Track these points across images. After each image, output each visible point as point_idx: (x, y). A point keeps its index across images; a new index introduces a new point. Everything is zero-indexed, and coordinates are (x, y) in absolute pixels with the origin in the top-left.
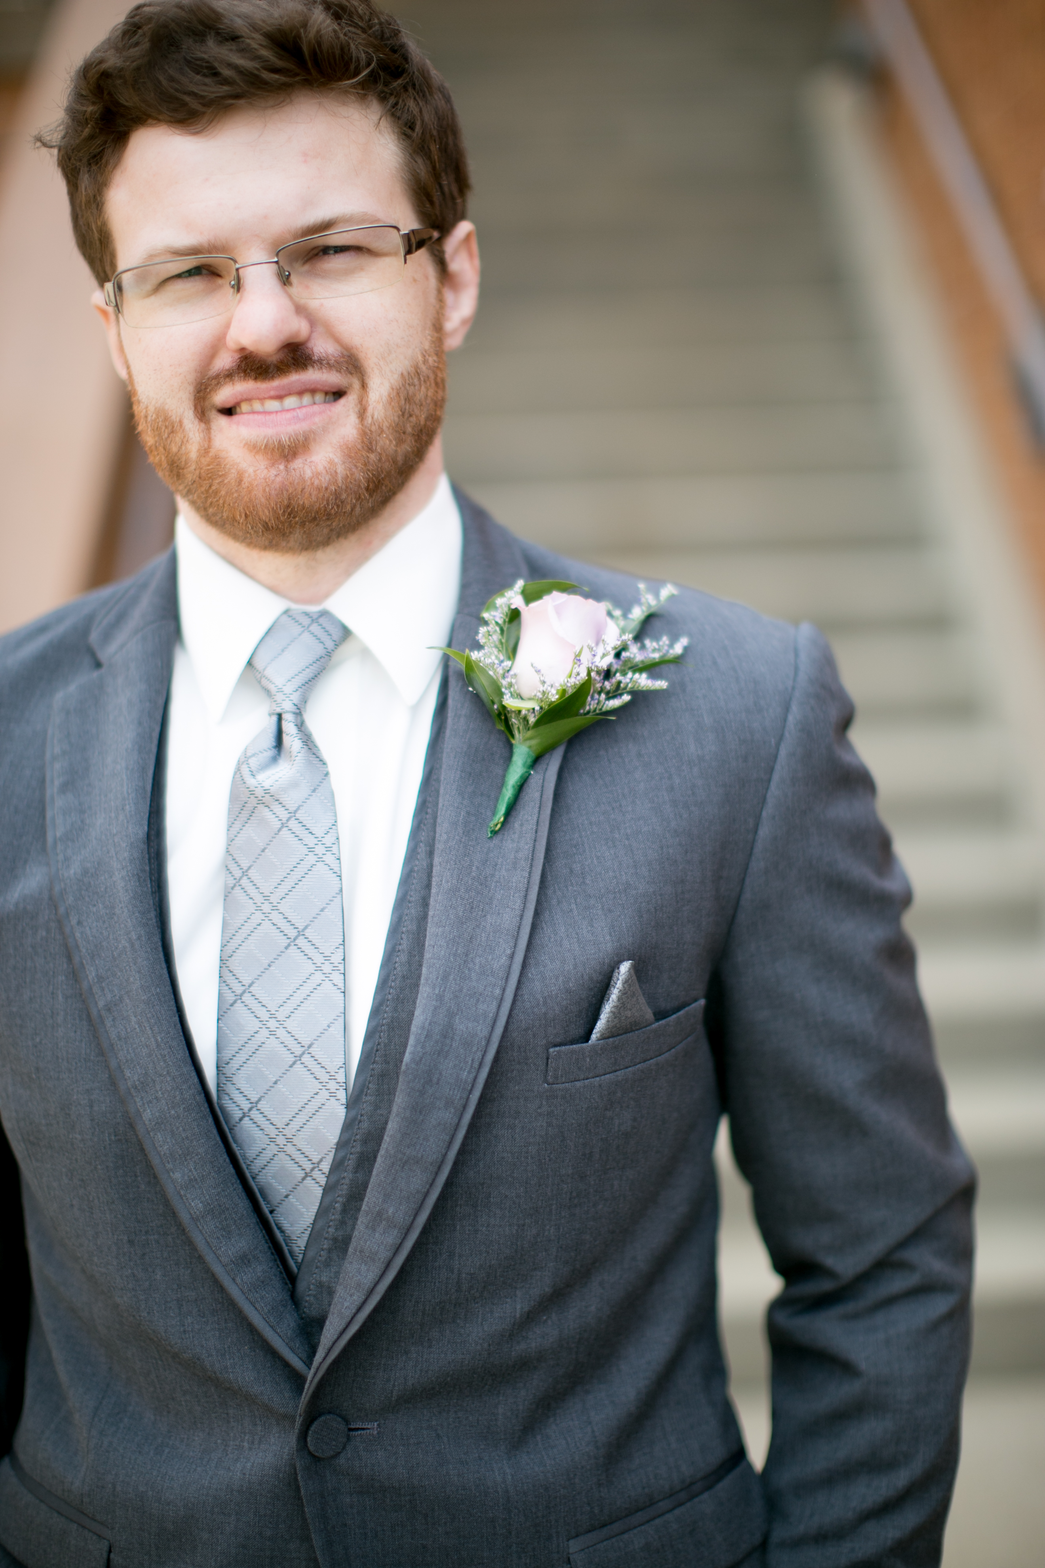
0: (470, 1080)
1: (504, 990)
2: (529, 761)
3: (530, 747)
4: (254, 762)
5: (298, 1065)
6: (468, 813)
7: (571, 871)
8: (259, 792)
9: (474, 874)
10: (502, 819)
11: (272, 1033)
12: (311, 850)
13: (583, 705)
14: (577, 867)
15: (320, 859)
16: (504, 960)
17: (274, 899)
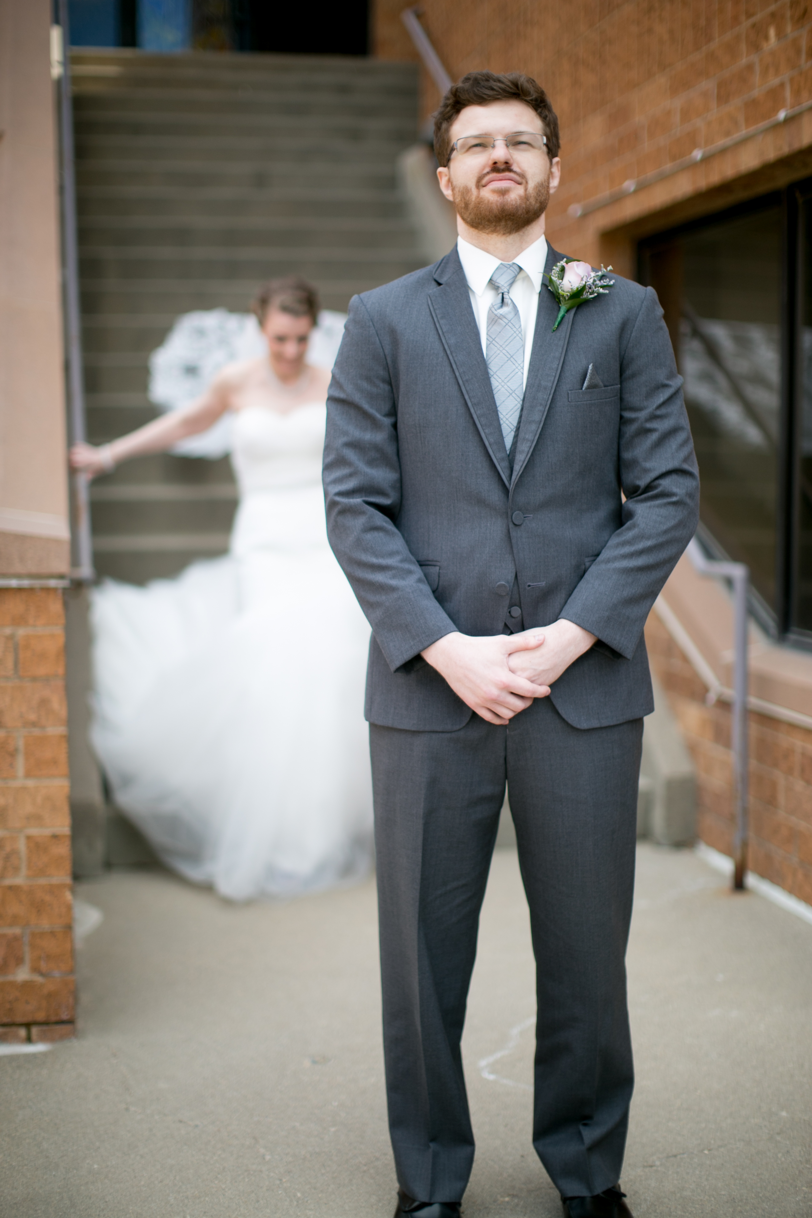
0: (547, 398)
1: (556, 374)
2: (565, 311)
3: (566, 307)
4: (496, 307)
5: (511, 396)
6: (546, 325)
7: (574, 341)
8: (499, 315)
9: (547, 342)
10: (556, 326)
11: (503, 386)
12: (515, 332)
13: (582, 295)
14: (576, 340)
15: (517, 335)
16: (556, 366)
17: (504, 346)
